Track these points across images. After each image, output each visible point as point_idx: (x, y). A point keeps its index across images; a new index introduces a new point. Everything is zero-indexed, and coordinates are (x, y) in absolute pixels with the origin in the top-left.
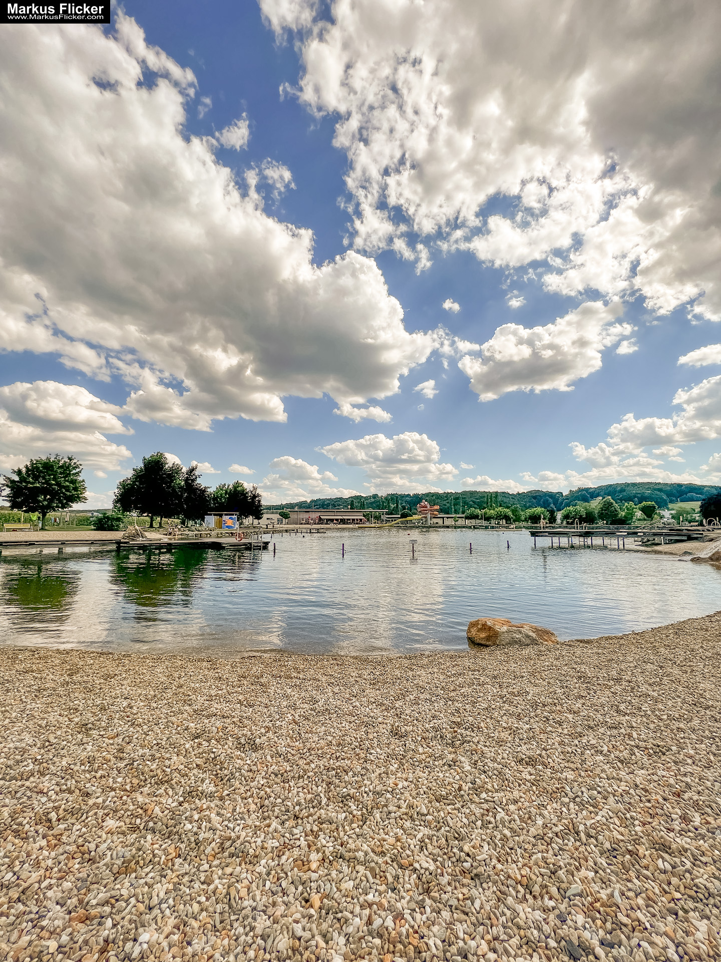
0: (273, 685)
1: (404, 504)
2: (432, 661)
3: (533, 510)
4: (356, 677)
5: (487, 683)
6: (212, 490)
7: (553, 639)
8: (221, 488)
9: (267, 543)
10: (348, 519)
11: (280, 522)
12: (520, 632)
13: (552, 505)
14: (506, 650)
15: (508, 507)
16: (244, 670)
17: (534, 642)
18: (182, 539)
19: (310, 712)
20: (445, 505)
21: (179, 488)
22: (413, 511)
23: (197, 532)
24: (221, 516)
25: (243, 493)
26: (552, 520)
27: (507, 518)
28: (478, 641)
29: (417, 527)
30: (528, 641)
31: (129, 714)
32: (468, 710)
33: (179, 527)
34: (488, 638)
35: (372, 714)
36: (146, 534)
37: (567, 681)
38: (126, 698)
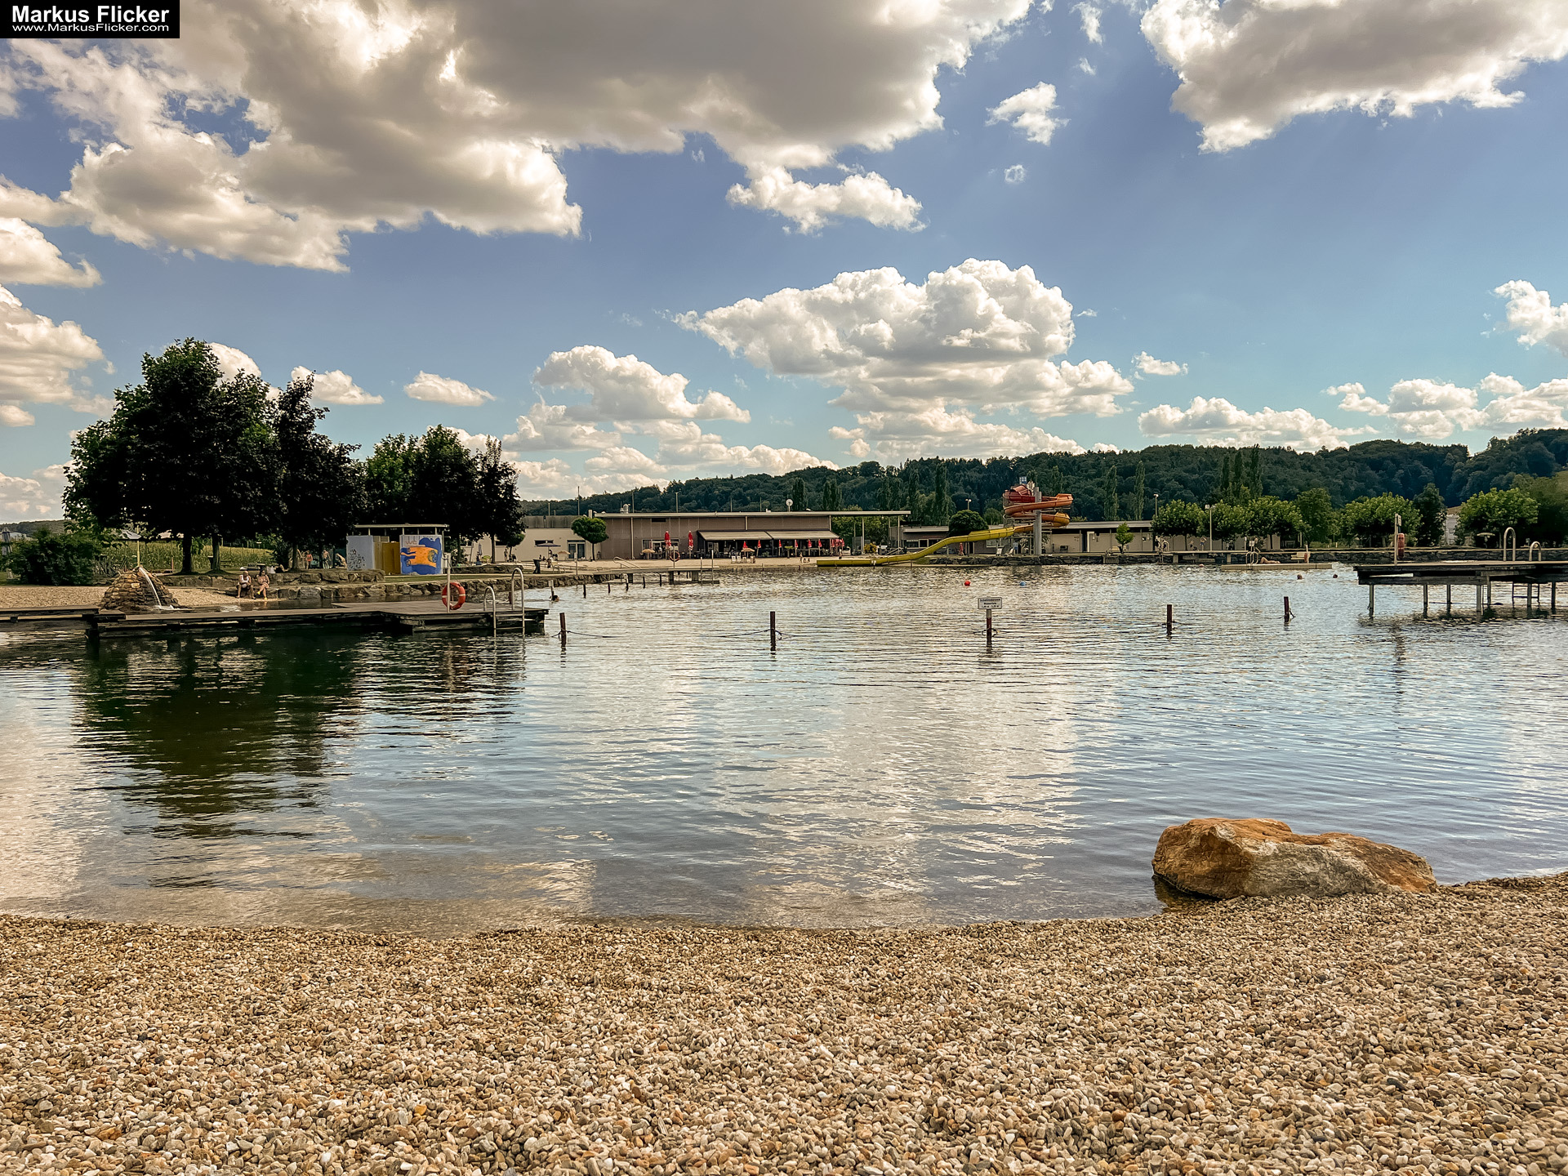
0: (573, 1005)
1: (961, 492)
2: (1048, 941)
3: (1370, 502)
4: (820, 983)
5: (1214, 995)
6: (362, 456)
7: (1420, 876)
8: (387, 452)
9: (538, 616)
10: (785, 542)
11: (576, 551)
12: (1318, 857)
13: (1430, 487)
14: (1272, 909)
15: (1289, 497)
16: (486, 966)
17: (1358, 885)
18: (281, 606)
19: (682, 1071)
20: (1091, 493)
21: (265, 451)
22: (990, 511)
23: (323, 586)
24: (395, 535)
25: (459, 462)
26: (1430, 531)
27: (1285, 530)
28: (1188, 884)
29: (1001, 563)
30: (1340, 883)
31: (153, 1076)
32: (1157, 1063)
33: (272, 571)
34: (1217, 876)
35: (867, 1077)
36: (178, 593)
37: (1461, 988)
38: (142, 1038)
